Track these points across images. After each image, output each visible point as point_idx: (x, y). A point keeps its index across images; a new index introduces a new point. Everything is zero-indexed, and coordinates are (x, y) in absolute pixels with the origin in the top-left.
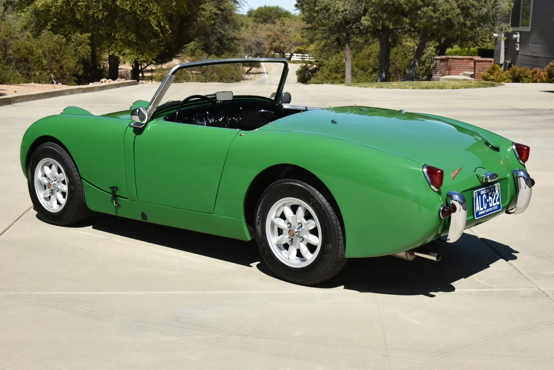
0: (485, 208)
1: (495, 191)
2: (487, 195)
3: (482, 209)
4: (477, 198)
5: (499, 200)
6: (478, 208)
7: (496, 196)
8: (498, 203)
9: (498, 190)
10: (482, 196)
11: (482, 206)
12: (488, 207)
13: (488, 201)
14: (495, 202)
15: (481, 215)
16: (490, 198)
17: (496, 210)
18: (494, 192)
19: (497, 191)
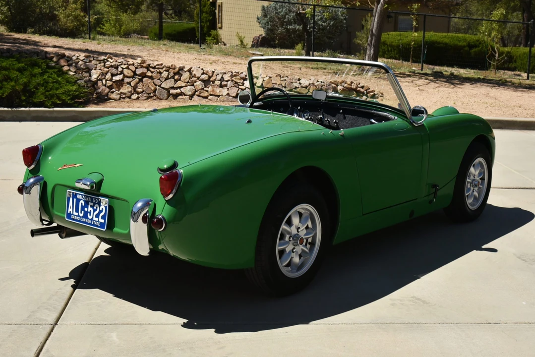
0: (81, 215)
1: (100, 206)
2: (87, 203)
3: (77, 214)
4: (71, 199)
5: (103, 217)
6: (70, 210)
7: (100, 212)
8: (102, 221)
9: (106, 207)
10: (78, 201)
11: (77, 211)
12: (85, 216)
13: (86, 209)
14: (97, 216)
15: (74, 219)
16: (90, 209)
17: (97, 226)
18: (97, 205)
19: (102, 207)
